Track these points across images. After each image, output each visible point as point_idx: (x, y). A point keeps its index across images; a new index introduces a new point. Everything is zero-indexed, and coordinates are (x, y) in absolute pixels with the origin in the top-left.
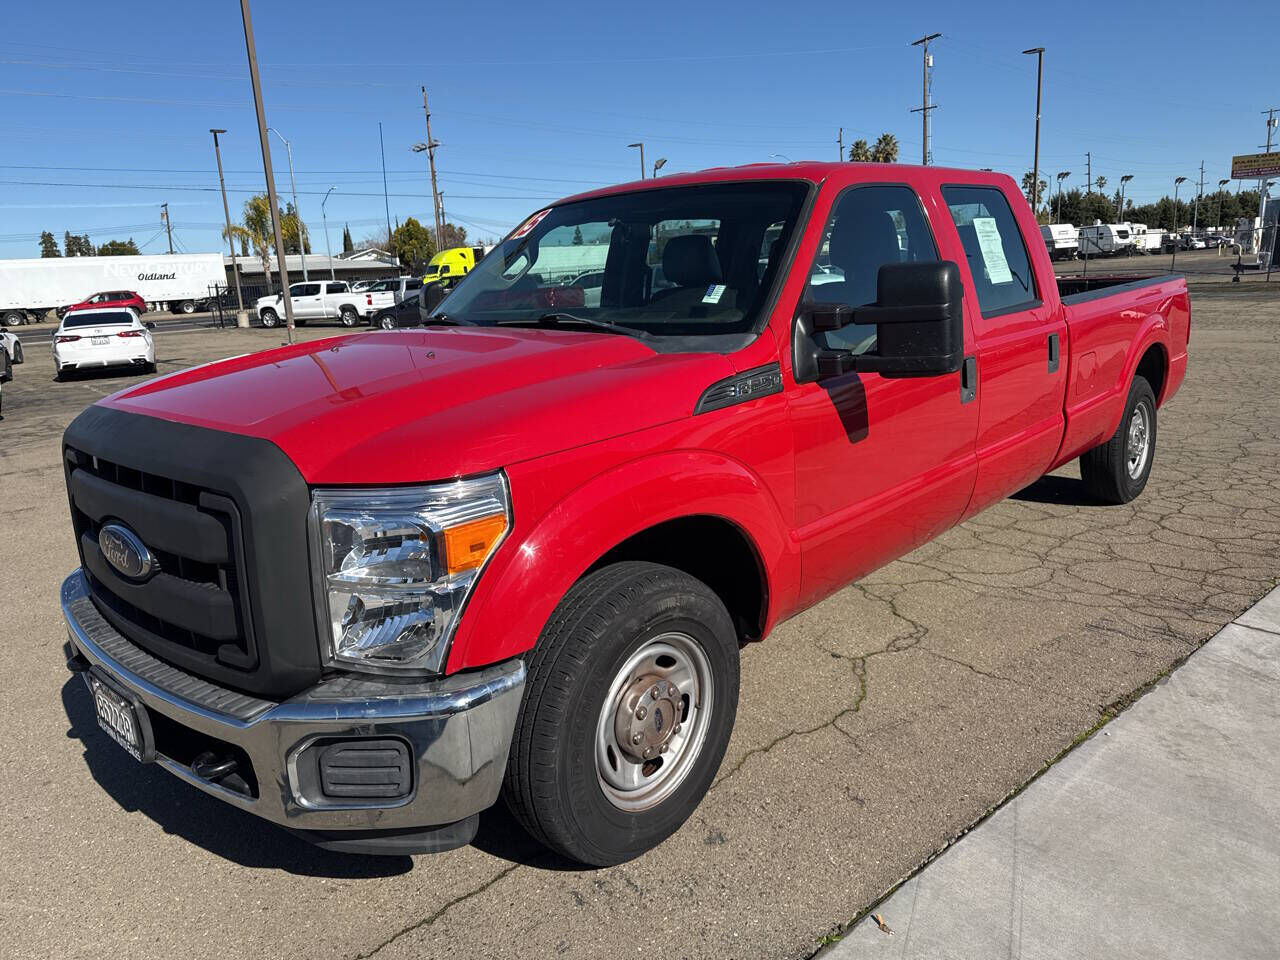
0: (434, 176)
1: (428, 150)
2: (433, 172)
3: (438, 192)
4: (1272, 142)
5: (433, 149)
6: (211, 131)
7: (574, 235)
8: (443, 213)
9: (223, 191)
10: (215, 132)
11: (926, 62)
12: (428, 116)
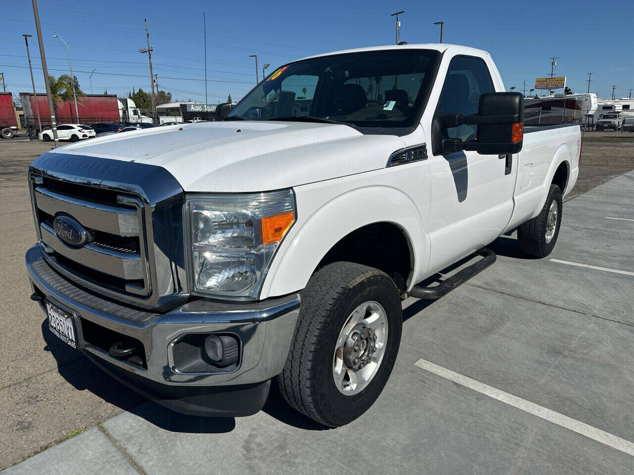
0: (151, 66)
1: (148, 52)
2: (151, 64)
3: (154, 74)
4: (553, 73)
5: (150, 52)
6: (24, 35)
7: (228, 99)
8: (157, 86)
9: (30, 68)
10: (26, 36)
11: (397, 24)
12: (148, 34)
